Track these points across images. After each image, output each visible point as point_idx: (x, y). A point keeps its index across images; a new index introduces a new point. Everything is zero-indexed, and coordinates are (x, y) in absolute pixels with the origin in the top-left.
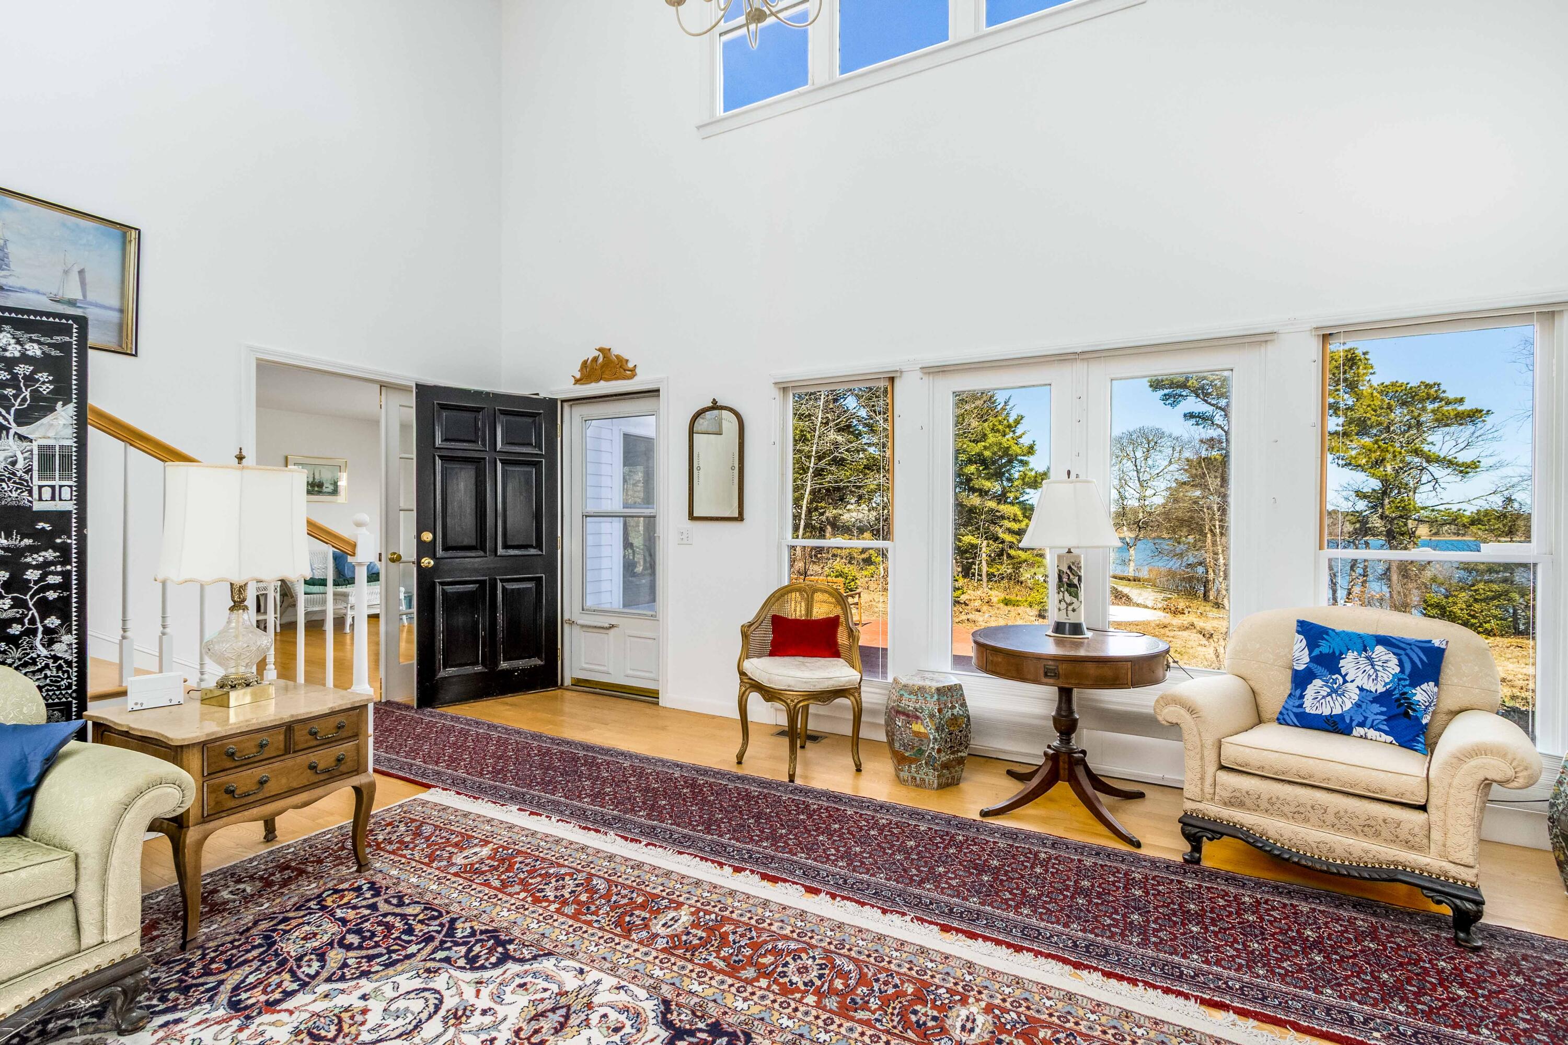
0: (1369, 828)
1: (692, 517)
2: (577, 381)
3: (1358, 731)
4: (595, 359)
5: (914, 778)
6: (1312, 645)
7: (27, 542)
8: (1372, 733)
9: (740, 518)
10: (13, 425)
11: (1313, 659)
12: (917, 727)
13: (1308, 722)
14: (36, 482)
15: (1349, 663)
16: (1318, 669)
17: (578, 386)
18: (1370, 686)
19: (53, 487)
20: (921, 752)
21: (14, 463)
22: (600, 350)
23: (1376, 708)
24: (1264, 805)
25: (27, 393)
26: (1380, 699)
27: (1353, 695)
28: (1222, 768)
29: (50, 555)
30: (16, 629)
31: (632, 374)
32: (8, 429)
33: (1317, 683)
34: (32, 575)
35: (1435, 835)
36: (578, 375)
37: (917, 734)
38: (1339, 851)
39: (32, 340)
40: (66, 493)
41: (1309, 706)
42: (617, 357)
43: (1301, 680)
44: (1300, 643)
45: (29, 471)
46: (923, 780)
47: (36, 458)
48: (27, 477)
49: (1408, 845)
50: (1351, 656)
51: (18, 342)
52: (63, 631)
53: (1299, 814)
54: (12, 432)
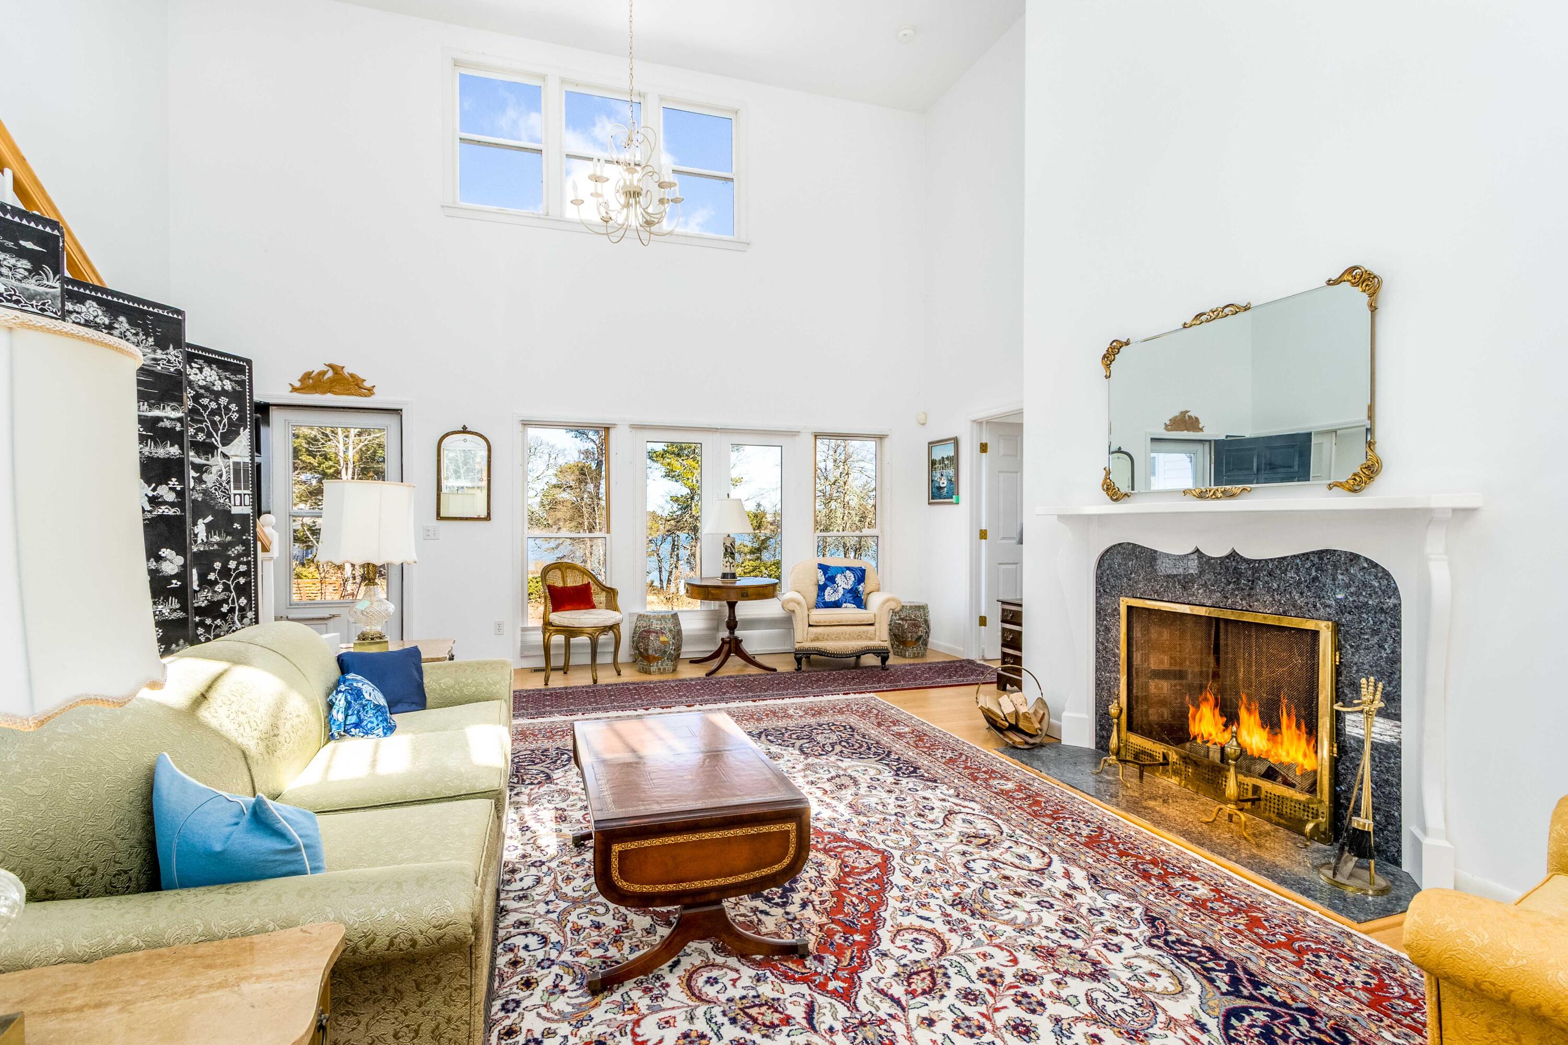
0: (859, 637)
1: (439, 517)
2: (294, 389)
3: (844, 605)
4: (323, 373)
5: (659, 669)
6: (825, 574)
7: (229, 538)
8: (849, 605)
9: (488, 518)
10: (220, 445)
11: (826, 579)
12: (663, 639)
13: (828, 605)
14: (233, 491)
15: (839, 579)
16: (828, 583)
17: (295, 394)
18: (846, 587)
19: (240, 495)
20: (665, 652)
21: (221, 476)
22: (330, 366)
23: (849, 595)
24: (826, 637)
25: (226, 420)
26: (850, 591)
27: (841, 591)
28: (810, 626)
29: (240, 548)
30: (225, 608)
31: (370, 391)
32: (217, 448)
33: (829, 588)
34: (232, 564)
35: (877, 633)
36: (297, 384)
37: (663, 642)
38: (851, 648)
39: (227, 378)
40: (247, 500)
41: (827, 599)
42: (352, 376)
43: (822, 589)
44: (820, 573)
45: (228, 482)
46: (664, 669)
47: (232, 471)
48: (228, 487)
49: (871, 639)
50: (839, 575)
51: (220, 379)
52: (248, 609)
53: (837, 638)
54: (219, 450)
